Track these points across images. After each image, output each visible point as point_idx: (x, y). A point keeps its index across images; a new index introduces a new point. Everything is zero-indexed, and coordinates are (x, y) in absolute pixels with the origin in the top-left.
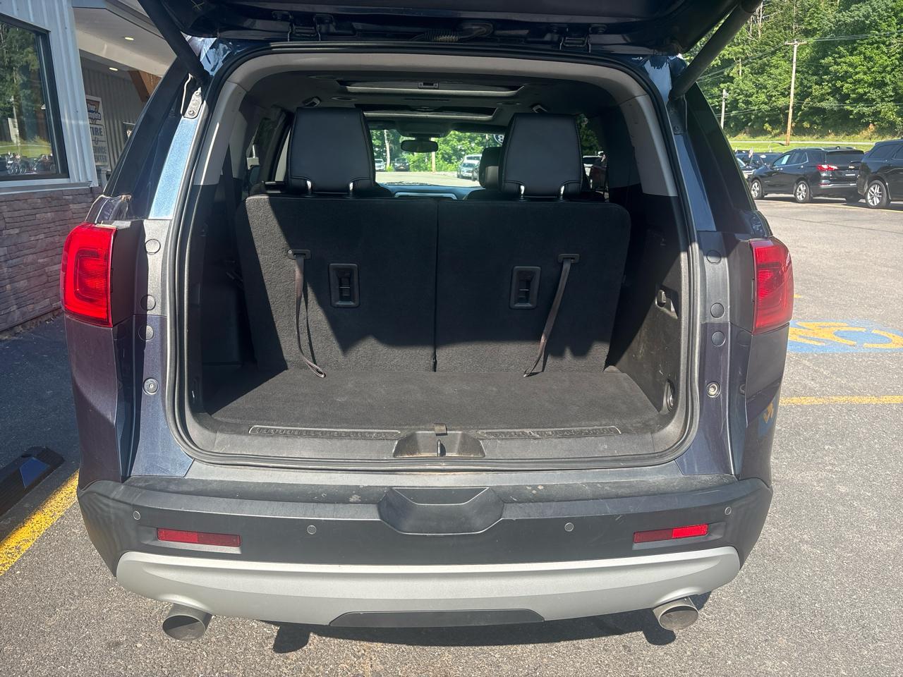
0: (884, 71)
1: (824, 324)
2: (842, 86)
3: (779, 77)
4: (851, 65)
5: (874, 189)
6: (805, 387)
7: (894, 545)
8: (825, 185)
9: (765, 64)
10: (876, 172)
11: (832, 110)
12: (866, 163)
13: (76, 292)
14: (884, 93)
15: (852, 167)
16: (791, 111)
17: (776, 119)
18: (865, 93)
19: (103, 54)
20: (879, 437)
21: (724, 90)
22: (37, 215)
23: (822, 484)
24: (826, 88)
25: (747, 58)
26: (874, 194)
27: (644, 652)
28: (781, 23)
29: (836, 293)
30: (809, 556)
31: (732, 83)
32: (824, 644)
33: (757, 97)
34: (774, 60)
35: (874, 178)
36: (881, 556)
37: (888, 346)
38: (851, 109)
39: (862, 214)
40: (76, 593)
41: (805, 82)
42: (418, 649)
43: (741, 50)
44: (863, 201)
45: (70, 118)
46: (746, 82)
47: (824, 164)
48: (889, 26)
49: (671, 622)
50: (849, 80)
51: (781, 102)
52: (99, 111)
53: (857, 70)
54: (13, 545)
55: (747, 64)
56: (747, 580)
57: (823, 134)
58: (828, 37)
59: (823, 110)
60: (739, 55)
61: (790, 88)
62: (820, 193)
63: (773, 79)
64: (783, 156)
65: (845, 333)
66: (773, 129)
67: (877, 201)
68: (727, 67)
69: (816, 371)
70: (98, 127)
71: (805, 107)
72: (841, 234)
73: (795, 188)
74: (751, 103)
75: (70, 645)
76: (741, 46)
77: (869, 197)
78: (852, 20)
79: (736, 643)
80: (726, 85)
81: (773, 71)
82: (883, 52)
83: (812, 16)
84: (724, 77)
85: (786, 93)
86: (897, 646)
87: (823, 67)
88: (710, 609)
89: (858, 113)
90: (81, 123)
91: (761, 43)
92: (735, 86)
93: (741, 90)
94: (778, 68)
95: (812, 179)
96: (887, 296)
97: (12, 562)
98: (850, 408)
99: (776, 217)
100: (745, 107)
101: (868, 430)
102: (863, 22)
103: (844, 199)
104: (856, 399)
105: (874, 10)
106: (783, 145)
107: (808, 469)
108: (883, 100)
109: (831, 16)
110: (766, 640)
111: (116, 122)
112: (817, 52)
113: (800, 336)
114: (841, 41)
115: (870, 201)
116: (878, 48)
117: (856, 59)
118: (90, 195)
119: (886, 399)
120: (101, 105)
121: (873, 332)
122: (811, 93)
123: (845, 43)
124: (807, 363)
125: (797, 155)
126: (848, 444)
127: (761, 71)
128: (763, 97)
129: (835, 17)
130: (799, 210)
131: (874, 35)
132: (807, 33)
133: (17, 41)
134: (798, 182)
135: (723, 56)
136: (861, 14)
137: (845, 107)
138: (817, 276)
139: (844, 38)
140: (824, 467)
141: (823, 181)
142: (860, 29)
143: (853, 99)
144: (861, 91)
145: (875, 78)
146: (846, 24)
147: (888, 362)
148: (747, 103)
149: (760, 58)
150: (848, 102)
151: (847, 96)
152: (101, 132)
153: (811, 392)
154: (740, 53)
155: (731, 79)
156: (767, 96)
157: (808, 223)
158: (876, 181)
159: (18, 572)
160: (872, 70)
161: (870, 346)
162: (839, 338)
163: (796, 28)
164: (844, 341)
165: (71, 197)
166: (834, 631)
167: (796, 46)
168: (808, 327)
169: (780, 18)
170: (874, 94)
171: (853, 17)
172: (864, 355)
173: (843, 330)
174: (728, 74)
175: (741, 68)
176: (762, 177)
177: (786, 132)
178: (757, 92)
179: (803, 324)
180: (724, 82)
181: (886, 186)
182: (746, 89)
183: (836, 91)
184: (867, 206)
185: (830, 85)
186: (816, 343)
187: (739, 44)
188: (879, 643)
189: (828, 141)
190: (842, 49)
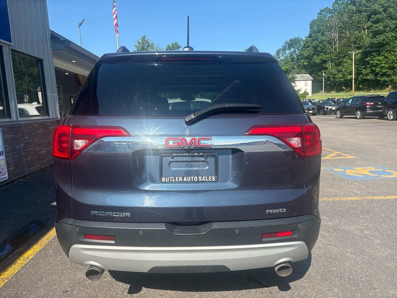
0: (393, 62)
1: (365, 168)
2: (375, 69)
3: (347, 67)
4: (379, 60)
5: (390, 112)
6: (354, 193)
7: (386, 253)
8: (369, 111)
9: (341, 62)
10: (391, 105)
11: (372, 80)
12: (386, 101)
13: (58, 149)
14: (394, 71)
15: (380, 103)
16: (353, 81)
17: (347, 85)
18: (386, 72)
19: (64, 68)
20: (384, 212)
21: (323, 73)
22: (36, 131)
23: (358, 231)
24: (369, 70)
25: (333, 59)
26: (390, 114)
27: (277, 294)
28: (347, 44)
29: (371, 156)
30: (350, 258)
31: (327, 70)
32: (353, 291)
33: (338, 75)
34: (345, 60)
35: (389, 108)
36: (380, 258)
37: (392, 176)
38: (380, 79)
39: (385, 123)
40: (50, 274)
41: (359, 68)
42: (186, 293)
43: (330, 56)
44: (386, 117)
45: (50, 93)
46: (333, 69)
47: (368, 102)
48: (394, 44)
49: (282, 273)
50: (378, 67)
51: (349, 77)
52: (61, 91)
53: (382, 62)
54: (26, 256)
55: (333, 62)
56: (323, 267)
57: (369, 90)
58: (368, 49)
59: (368, 80)
60: (329, 58)
61: (352, 71)
62: (366, 115)
63: (345, 68)
64: (350, 99)
65: (373, 172)
66: (346, 89)
67: (392, 117)
68: (324, 63)
69: (359, 187)
70: (60, 97)
71: (360, 79)
72: (375, 132)
73: (356, 113)
74: (336, 78)
75: (48, 292)
76: (330, 55)
77: (388, 116)
78: (378, 42)
79: (316, 291)
80: (324, 71)
81: (344, 64)
82: (392, 55)
83: (360, 41)
84: (323, 68)
85: (351, 73)
86: (384, 291)
87: (366, 62)
88: (306, 278)
89: (384, 81)
90: (54, 95)
91: (338, 53)
92: (328, 71)
93: (331, 73)
94: (346, 63)
95: (363, 109)
96: (394, 156)
97: (26, 262)
98: (372, 201)
99: (348, 125)
100: (333, 80)
101: (380, 209)
102: (383, 42)
103: (378, 117)
104: (376, 198)
105: (387, 37)
106: (351, 95)
107: (352, 225)
108: (394, 75)
109: (368, 41)
110: (329, 289)
111: (67, 95)
112: (363, 56)
113: (354, 173)
114: (373, 51)
115: (389, 117)
116: (390, 53)
117: (380, 58)
118: (57, 123)
119: (389, 197)
120: (61, 88)
121: (386, 171)
122: (362, 73)
123: (376, 51)
124: (356, 184)
125: (356, 99)
126: (371, 215)
127: (339, 64)
128: (341, 75)
129: (370, 41)
130: (358, 122)
131: (388, 48)
132: (358, 48)
133: (27, 64)
134: (357, 111)
135: (322, 59)
136: (381, 39)
137: (378, 78)
138: (363, 149)
139: (375, 49)
140: (359, 224)
141: (368, 109)
142: (382, 45)
143: (381, 75)
144: (384, 71)
145: (390, 66)
146: (375, 43)
147: (391, 183)
148: (334, 78)
149: (338, 59)
150: (378, 76)
151: (378, 74)
152: (61, 99)
153: (357, 195)
154: (329, 57)
155: (326, 69)
156: (343, 75)
157: (362, 127)
158: (391, 109)
159: (28, 266)
160: (388, 62)
161: (384, 176)
162: (371, 174)
163: (353, 46)
164: (373, 175)
165: (49, 124)
166: (358, 285)
167: (354, 54)
168: (358, 170)
169: (346, 42)
170: (390, 72)
171: (378, 41)
172: (381, 180)
173: (373, 170)
174: (325, 66)
175: (330, 64)
176: (341, 108)
177: (352, 90)
178: (338, 73)
179: (356, 168)
180: (323, 70)
181: (395, 111)
182: (333, 72)
183: (373, 72)
184: (388, 119)
185: (370, 69)
186: (360, 176)
187: (329, 54)
188: (376, 290)
189: (371, 93)
190: (374, 54)
